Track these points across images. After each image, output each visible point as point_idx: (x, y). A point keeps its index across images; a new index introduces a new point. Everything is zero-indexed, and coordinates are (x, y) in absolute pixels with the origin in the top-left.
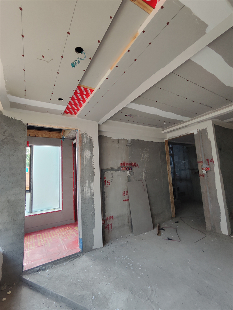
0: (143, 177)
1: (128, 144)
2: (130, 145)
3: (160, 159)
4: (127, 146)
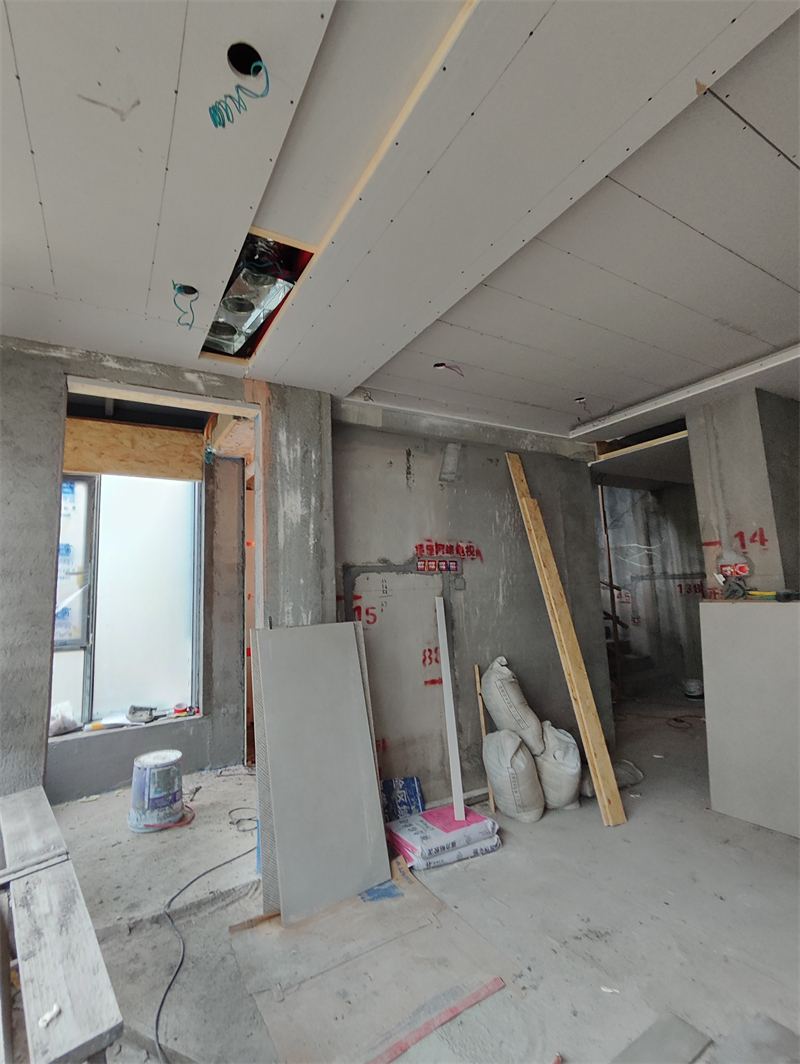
0: (501, 596)
1: (443, 476)
2: (452, 477)
4: (440, 483)
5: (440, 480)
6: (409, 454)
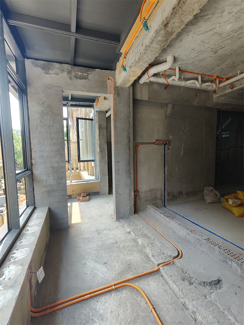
0: (182, 152)
1: (166, 115)
2: (169, 115)
4: (165, 117)
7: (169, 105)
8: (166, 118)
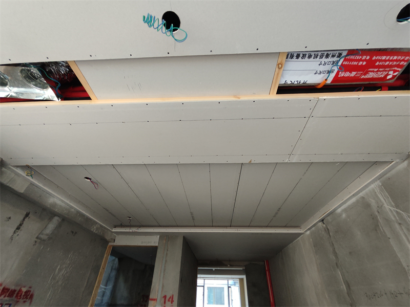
1: (41, 236)
3: (86, 284)
4: (36, 240)
5: (37, 238)
6: (27, 215)
7: (56, 218)
8: (36, 242)
